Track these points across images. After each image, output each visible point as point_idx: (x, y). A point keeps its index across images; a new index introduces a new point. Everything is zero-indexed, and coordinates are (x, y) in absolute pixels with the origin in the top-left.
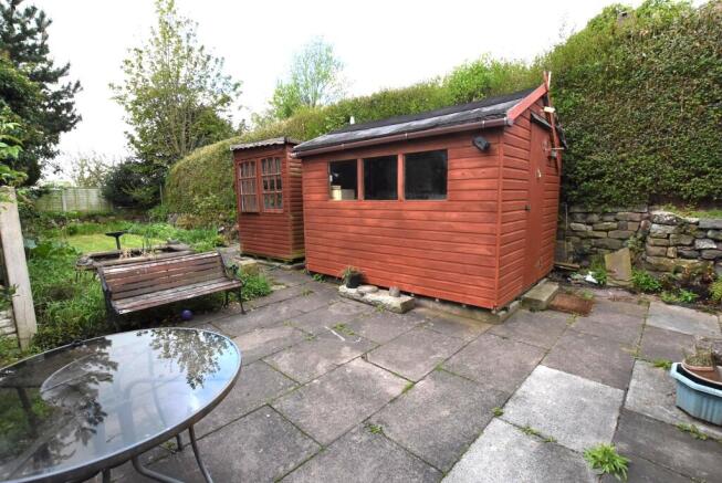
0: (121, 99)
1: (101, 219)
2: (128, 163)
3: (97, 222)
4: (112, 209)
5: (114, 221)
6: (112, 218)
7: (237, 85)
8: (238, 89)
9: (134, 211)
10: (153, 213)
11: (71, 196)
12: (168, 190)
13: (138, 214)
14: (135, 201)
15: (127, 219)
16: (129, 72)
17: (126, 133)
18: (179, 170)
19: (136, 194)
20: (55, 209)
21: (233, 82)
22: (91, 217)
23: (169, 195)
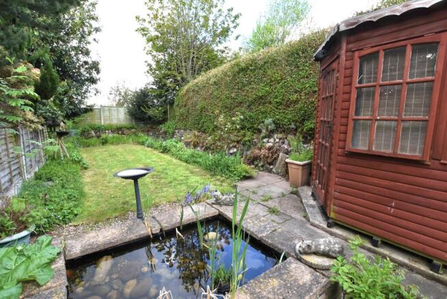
0: (143, 31)
1: (126, 131)
2: (146, 88)
3: (123, 134)
4: (134, 123)
5: (135, 133)
6: (133, 130)
7: (236, 17)
8: (237, 21)
9: (149, 126)
10: (163, 128)
11: (107, 113)
12: (177, 109)
13: (151, 128)
14: (150, 118)
15: (143, 131)
16: (151, 9)
17: (146, 62)
18: (187, 91)
19: (150, 112)
20: (96, 122)
21: (234, 13)
22: (119, 130)
23: (178, 114)
